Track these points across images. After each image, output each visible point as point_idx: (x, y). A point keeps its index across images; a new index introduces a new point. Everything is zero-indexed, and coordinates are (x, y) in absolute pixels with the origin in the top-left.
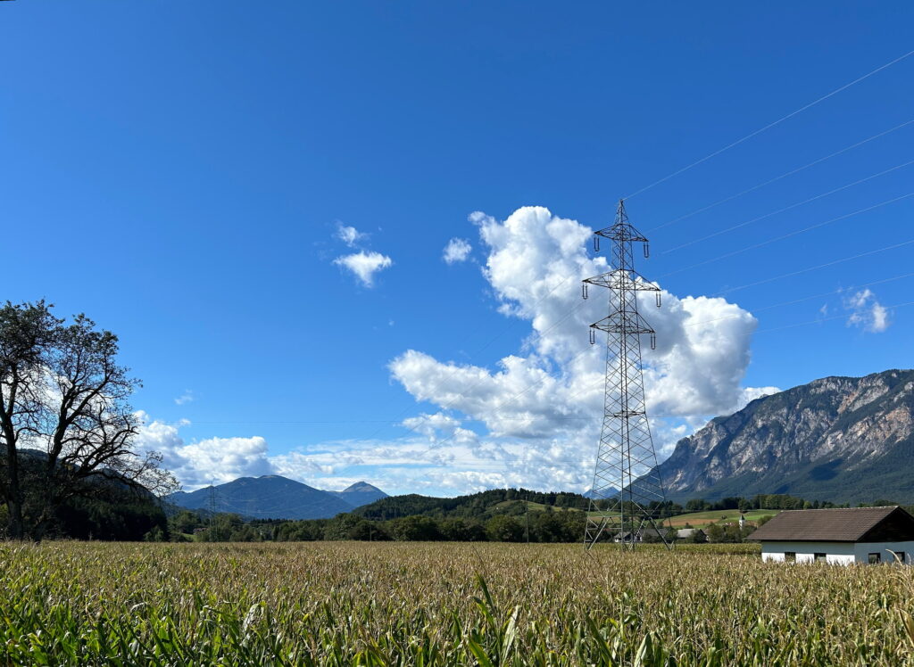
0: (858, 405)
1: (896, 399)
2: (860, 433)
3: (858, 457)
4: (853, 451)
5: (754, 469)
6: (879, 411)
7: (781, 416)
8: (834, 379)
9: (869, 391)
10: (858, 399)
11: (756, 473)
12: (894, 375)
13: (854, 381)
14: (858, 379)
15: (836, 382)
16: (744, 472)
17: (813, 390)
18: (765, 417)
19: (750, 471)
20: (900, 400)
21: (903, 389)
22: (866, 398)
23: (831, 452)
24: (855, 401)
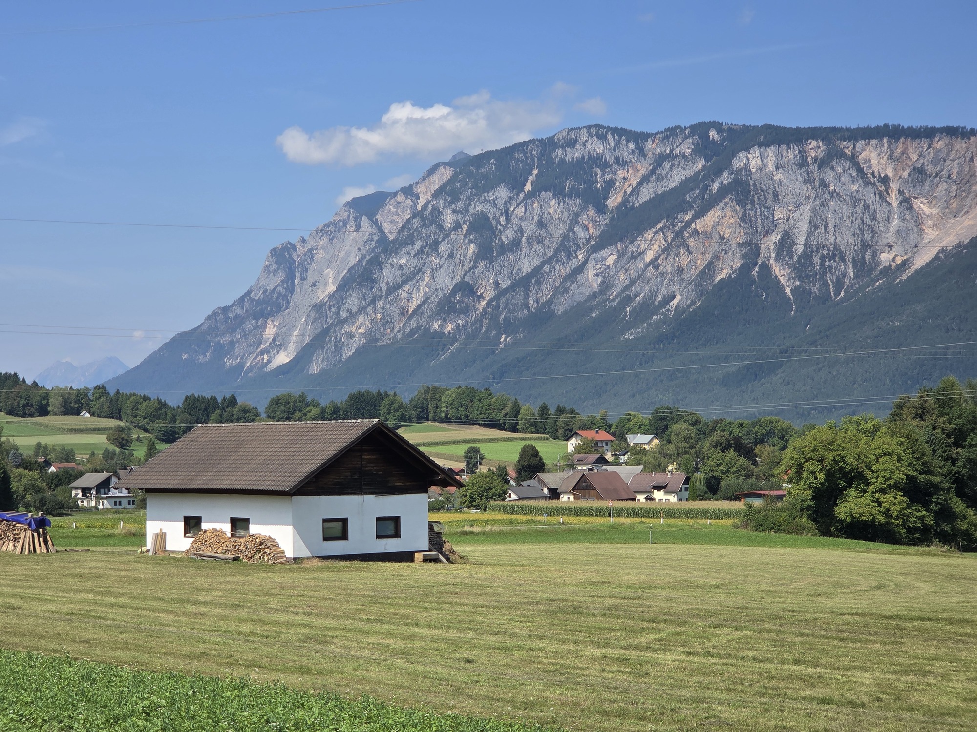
0: (647, 194)
1: (715, 187)
2: (649, 256)
3: (647, 309)
4: (637, 295)
5: (436, 326)
6: (685, 211)
7: (495, 205)
8: (600, 132)
9: (667, 165)
10: (645, 180)
11: (440, 335)
12: (713, 134)
13: (639, 138)
14: (646, 136)
15: (602, 137)
16: (413, 332)
17: (560, 152)
18: (459, 205)
19: (427, 330)
20: (724, 191)
21: (728, 166)
22: (660, 178)
23: (594, 295)
24: (640, 184)
